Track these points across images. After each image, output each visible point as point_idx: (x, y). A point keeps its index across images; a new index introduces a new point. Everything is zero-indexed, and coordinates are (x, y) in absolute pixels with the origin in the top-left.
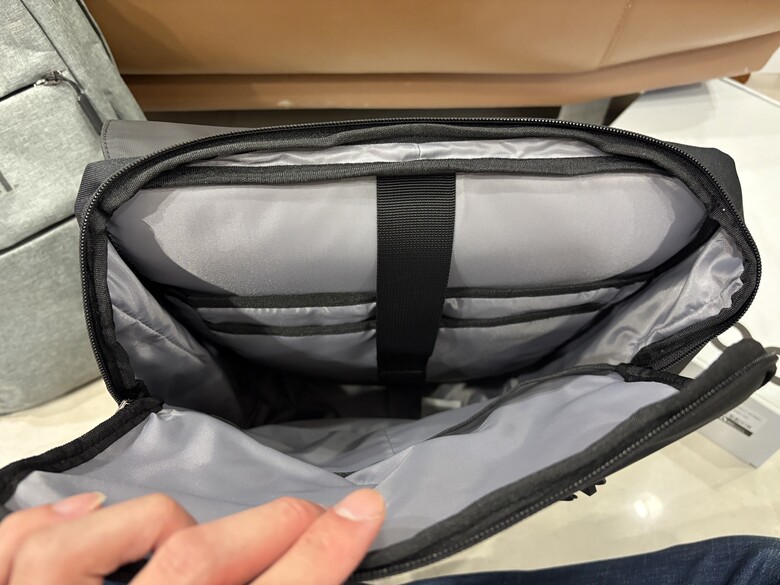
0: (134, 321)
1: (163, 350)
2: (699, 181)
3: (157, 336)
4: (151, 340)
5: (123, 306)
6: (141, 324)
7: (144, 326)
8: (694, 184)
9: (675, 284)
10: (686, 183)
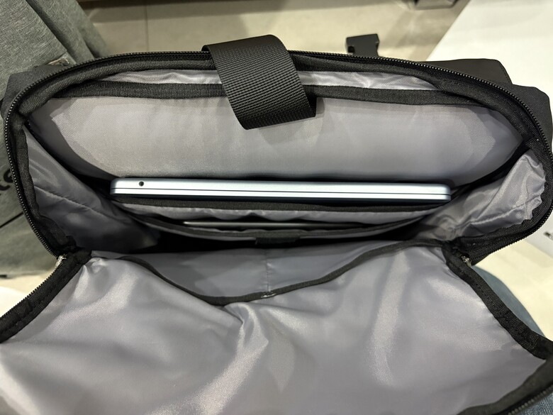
0: (60, 198)
1: (90, 217)
2: (519, 116)
3: (83, 208)
4: (79, 211)
5: (49, 188)
6: (68, 201)
7: (71, 202)
8: (515, 119)
9: (494, 188)
10: (508, 118)
